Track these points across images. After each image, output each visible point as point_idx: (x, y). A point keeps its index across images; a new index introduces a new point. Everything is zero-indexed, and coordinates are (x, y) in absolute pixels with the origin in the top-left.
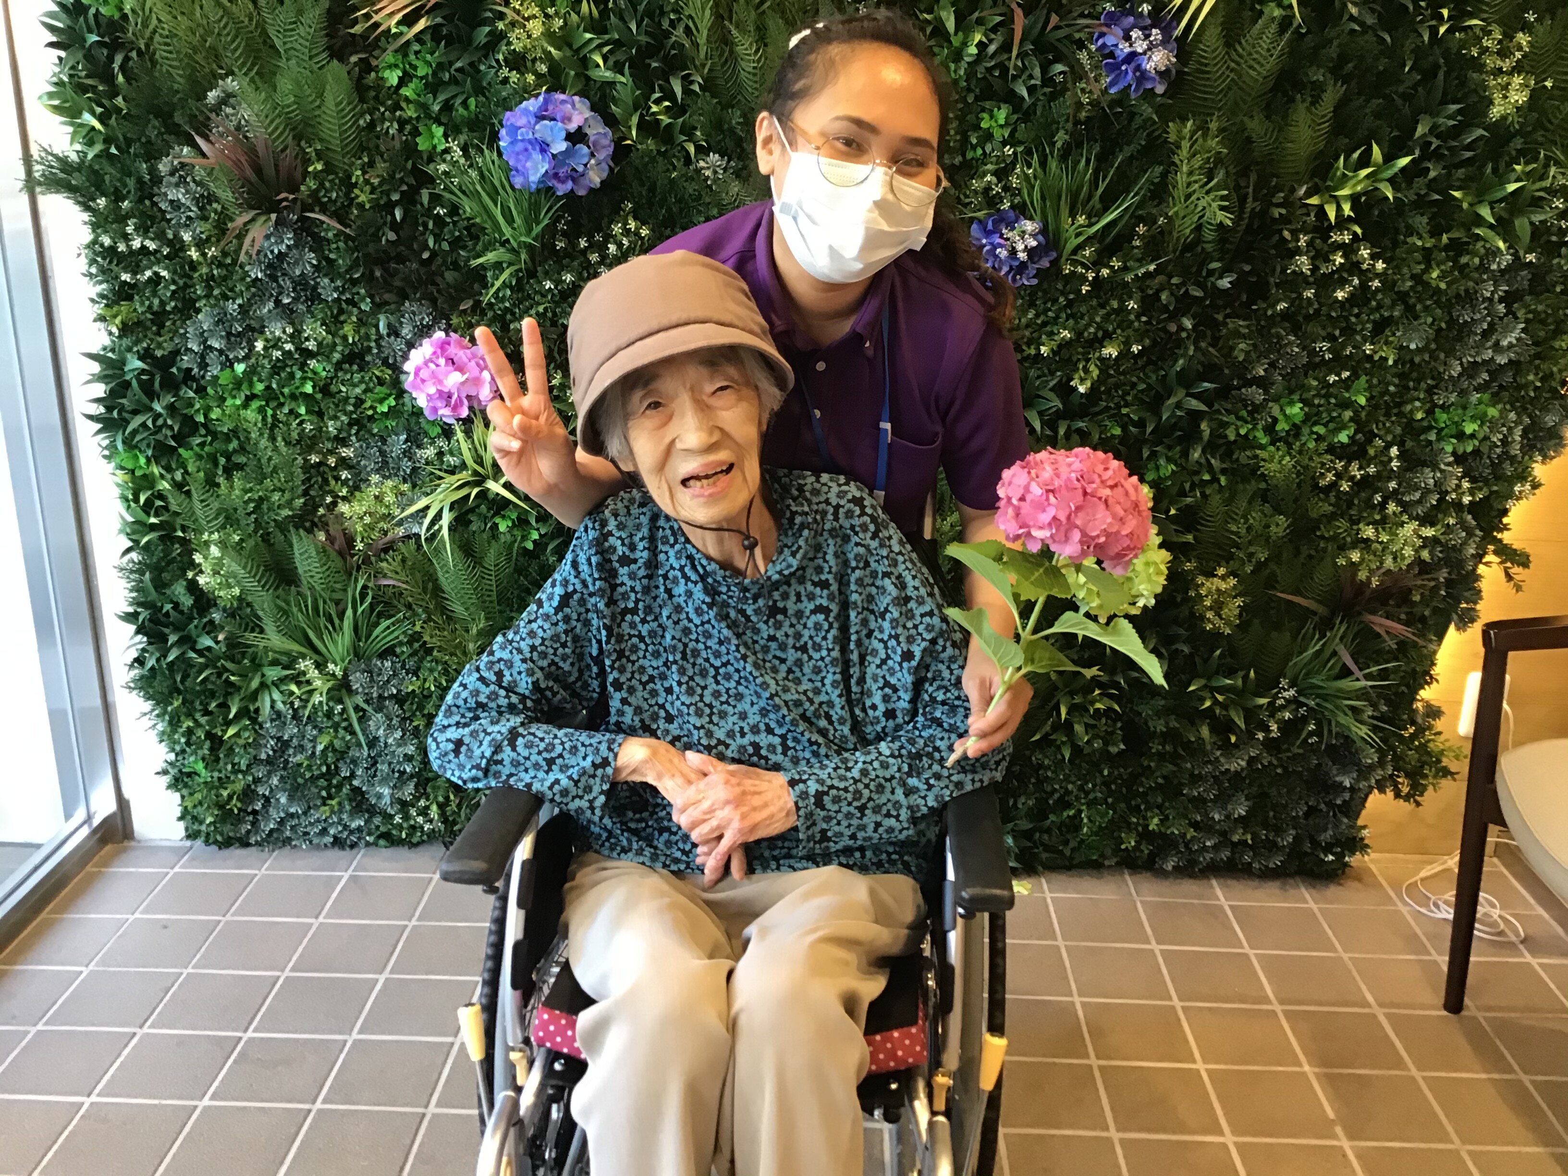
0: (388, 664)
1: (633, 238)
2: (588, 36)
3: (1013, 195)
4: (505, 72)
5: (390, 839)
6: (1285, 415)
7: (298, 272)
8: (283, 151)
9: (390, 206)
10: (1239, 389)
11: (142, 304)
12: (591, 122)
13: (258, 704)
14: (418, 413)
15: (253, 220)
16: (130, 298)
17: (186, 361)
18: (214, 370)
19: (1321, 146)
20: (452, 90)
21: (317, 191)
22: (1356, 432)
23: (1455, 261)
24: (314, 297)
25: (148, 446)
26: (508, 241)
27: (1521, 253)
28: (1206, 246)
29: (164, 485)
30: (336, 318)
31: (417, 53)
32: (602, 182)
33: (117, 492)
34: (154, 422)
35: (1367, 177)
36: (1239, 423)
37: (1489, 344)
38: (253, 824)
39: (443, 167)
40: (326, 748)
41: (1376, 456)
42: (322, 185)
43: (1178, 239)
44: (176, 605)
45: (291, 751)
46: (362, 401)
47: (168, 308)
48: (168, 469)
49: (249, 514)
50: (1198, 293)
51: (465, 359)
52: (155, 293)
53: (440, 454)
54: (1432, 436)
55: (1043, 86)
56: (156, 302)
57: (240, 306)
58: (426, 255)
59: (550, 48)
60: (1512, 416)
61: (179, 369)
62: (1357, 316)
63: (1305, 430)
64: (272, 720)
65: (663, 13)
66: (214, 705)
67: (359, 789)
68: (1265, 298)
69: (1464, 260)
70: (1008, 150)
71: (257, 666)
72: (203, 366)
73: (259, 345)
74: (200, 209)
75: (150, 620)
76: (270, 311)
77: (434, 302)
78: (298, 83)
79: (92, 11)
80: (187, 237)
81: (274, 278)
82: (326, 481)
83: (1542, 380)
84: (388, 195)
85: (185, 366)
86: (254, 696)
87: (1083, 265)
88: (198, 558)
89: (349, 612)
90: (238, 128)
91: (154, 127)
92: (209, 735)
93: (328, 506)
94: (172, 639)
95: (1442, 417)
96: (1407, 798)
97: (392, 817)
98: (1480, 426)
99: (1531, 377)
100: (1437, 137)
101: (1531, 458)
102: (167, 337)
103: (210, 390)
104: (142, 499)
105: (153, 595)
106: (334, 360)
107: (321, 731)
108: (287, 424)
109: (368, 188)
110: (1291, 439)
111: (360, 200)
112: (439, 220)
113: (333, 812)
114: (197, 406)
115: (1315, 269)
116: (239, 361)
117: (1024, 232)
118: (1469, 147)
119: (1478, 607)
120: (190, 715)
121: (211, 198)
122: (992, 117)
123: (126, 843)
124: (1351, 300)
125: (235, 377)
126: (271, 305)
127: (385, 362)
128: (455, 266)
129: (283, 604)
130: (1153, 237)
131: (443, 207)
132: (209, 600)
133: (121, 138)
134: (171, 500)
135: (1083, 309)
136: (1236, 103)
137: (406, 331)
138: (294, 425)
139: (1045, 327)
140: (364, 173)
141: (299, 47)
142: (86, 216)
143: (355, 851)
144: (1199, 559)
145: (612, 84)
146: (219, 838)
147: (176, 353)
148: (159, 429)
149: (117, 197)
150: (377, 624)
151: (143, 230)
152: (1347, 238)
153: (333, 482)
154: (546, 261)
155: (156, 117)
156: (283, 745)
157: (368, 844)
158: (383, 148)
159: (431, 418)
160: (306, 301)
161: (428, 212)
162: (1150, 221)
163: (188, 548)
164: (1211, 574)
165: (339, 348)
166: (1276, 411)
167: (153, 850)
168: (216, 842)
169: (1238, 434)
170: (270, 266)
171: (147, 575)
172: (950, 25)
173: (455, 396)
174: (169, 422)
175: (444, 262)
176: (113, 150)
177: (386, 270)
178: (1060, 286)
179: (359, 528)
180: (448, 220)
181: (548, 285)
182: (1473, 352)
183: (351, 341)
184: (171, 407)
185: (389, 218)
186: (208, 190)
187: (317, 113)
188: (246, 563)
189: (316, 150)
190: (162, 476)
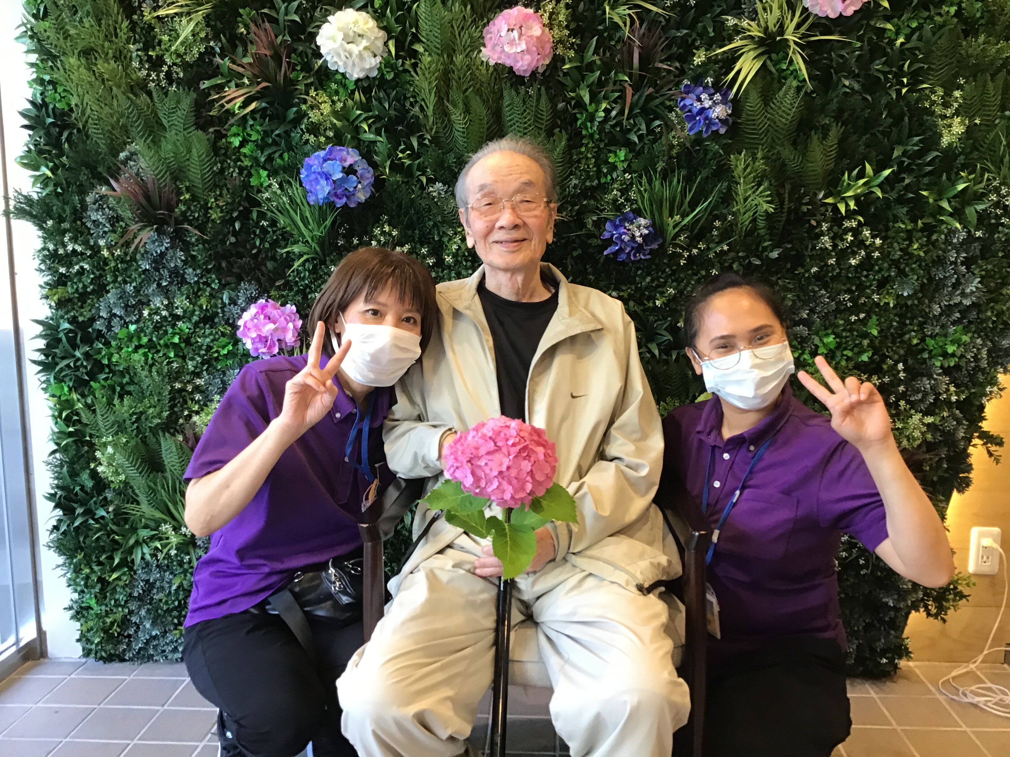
1: (388, 238)
2: (359, 112)
3: (632, 203)
4: (306, 136)
6: (823, 343)
7: (172, 265)
8: (165, 186)
9: (232, 221)
11: (73, 287)
12: (359, 163)
13: (133, 557)
14: (246, 355)
15: (142, 229)
16: (65, 285)
17: (99, 325)
18: (116, 330)
19: (832, 166)
20: (274, 148)
21: (186, 212)
22: (873, 354)
23: (929, 237)
24: (183, 281)
25: (71, 380)
26: (307, 241)
27: (972, 230)
28: (760, 231)
29: (79, 406)
30: (196, 294)
31: (252, 126)
32: (366, 200)
33: (50, 413)
34: (74, 364)
35: (864, 184)
37: (958, 292)
38: (128, 645)
39: (266, 195)
40: (179, 587)
41: (888, 371)
42: (189, 208)
43: (742, 228)
44: (82, 488)
45: (155, 591)
46: (211, 348)
47: (89, 290)
48: (83, 396)
49: (133, 423)
50: (758, 262)
51: (277, 316)
52: (80, 280)
54: (926, 355)
55: (648, 135)
56: (81, 285)
57: (134, 287)
58: (254, 251)
59: (335, 121)
60: (979, 341)
61: (93, 330)
62: (866, 276)
63: (838, 354)
64: (143, 568)
65: (406, 98)
66: (104, 557)
68: (803, 266)
69: (934, 237)
70: (627, 176)
71: (134, 530)
72: (109, 327)
73: (146, 313)
74: (111, 225)
75: (64, 498)
76: (153, 291)
77: (259, 282)
78: (175, 144)
79: (51, 106)
80: (102, 243)
81: (157, 269)
82: (185, 402)
83: (996, 316)
84: (231, 214)
85: (98, 327)
86: (130, 551)
87: (681, 247)
88: (98, 454)
90: (138, 174)
91: (84, 174)
92: (101, 580)
93: (185, 417)
95: (930, 342)
96: (936, 616)
98: (957, 348)
99: (989, 314)
100: (908, 158)
101: (995, 370)
102: (87, 309)
103: (113, 343)
105: (68, 482)
106: (194, 321)
107: (175, 575)
108: (161, 363)
109: (219, 210)
111: (213, 217)
112: (263, 229)
114: (103, 353)
115: (835, 246)
116: (133, 324)
117: (640, 226)
118: (929, 164)
119: (971, 476)
120: (88, 565)
121: (118, 218)
122: (616, 156)
123: (42, 660)
124: (861, 266)
125: (129, 333)
126: (155, 286)
127: (227, 322)
128: (274, 259)
129: (152, 485)
130: (726, 229)
131: (266, 221)
132: (105, 484)
133: (64, 182)
134: (83, 415)
135: (682, 275)
136: (773, 140)
137: (241, 301)
138: (165, 363)
139: (659, 288)
140: (216, 200)
141: (177, 123)
142: (40, 233)
145: (374, 142)
146: (103, 654)
147: (92, 319)
148: (77, 368)
149: (60, 220)
151: (74, 239)
152: (854, 224)
153: (190, 402)
154: (331, 254)
155: (87, 168)
156: (150, 586)
158: (228, 185)
160: (177, 284)
161: (257, 224)
162: (723, 218)
163: (92, 447)
165: (197, 313)
166: (817, 341)
167: (59, 664)
168: (102, 658)
170: (155, 261)
171: (65, 468)
172: (587, 99)
173: (270, 339)
174: (85, 363)
175: (267, 256)
176: (59, 190)
177: (229, 262)
178: (666, 261)
182: (947, 298)
183: (204, 307)
184: (87, 355)
185: (231, 228)
186: (117, 213)
187: (187, 163)
188: (129, 456)
189: (186, 187)
190: (78, 400)
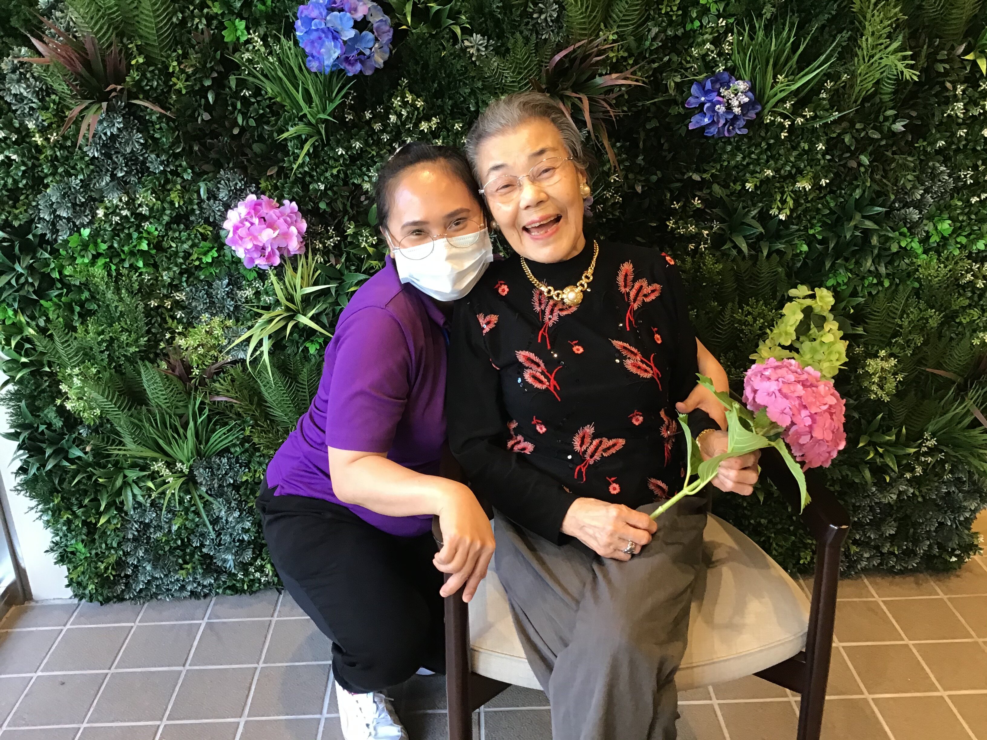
0: (225, 460)
1: (411, 110)
3: (727, 60)
5: (235, 590)
6: (937, 230)
7: (128, 150)
8: (109, 46)
9: (204, 91)
10: (899, 210)
12: (373, 11)
13: (122, 498)
14: (237, 262)
15: (86, 108)
17: (40, 228)
18: (64, 235)
21: (140, 81)
24: (144, 170)
25: (14, 300)
26: (305, 115)
28: (883, 97)
29: (31, 331)
30: (163, 186)
32: (384, 63)
34: (17, 281)
36: (902, 238)
38: (127, 585)
39: (247, 56)
40: (180, 527)
42: (144, 75)
43: (860, 91)
44: (49, 426)
45: (152, 530)
46: (190, 255)
47: (21, 185)
48: (33, 317)
49: (103, 352)
50: (877, 136)
51: (275, 217)
53: (257, 294)
56: (10, 181)
57: (81, 180)
58: (236, 131)
61: (34, 235)
63: (952, 241)
66: (86, 501)
67: (208, 554)
68: (926, 138)
70: (722, 22)
71: (118, 467)
72: (55, 231)
73: (100, 213)
74: (39, 99)
75: (29, 439)
76: (107, 184)
77: (244, 169)
80: (31, 125)
81: (108, 156)
82: (164, 321)
84: (201, 82)
85: (39, 232)
86: (119, 492)
87: (783, 115)
88: (63, 387)
89: (191, 424)
90: (68, 29)
92: (84, 523)
93: (167, 340)
94: (48, 452)
97: (235, 575)
102: (22, 209)
103: (62, 252)
104: (13, 343)
105: (30, 418)
106: (164, 222)
107: (174, 515)
108: (129, 277)
109: (183, 76)
110: (941, 249)
111: (177, 87)
112: (245, 100)
113: (188, 574)
114: (52, 266)
115: (967, 113)
116: (84, 226)
117: (737, 90)
120: (69, 508)
121: (49, 91)
123: (26, 604)
125: (82, 240)
126: (108, 179)
127: (207, 221)
128: (261, 140)
129: (136, 421)
130: (837, 90)
131: (248, 89)
132: (76, 419)
134: (37, 342)
135: (781, 151)
137: (223, 195)
138: (135, 277)
139: (750, 168)
140: (179, 64)
143: (208, 599)
144: (866, 345)
146: (100, 598)
147: (31, 221)
148: (21, 287)
150: (214, 431)
153: (170, 321)
154: (338, 131)
156: (145, 526)
157: (217, 594)
158: (194, 42)
159: (249, 267)
160: (137, 174)
161: (236, 95)
162: (835, 78)
163: (55, 380)
164: (875, 356)
165: (168, 212)
166: (930, 227)
167: (49, 608)
168: (98, 600)
169: (900, 247)
170: (104, 146)
171: (23, 402)
173: (269, 249)
174: (30, 280)
175: (252, 136)
177: (203, 145)
178: (763, 134)
179: (194, 357)
180: (253, 100)
181: (340, 151)
183: (177, 205)
184: (30, 268)
185: (203, 101)
186: (46, 84)
187: (135, 13)
188: (104, 390)
189: (137, 46)
190: (28, 324)
